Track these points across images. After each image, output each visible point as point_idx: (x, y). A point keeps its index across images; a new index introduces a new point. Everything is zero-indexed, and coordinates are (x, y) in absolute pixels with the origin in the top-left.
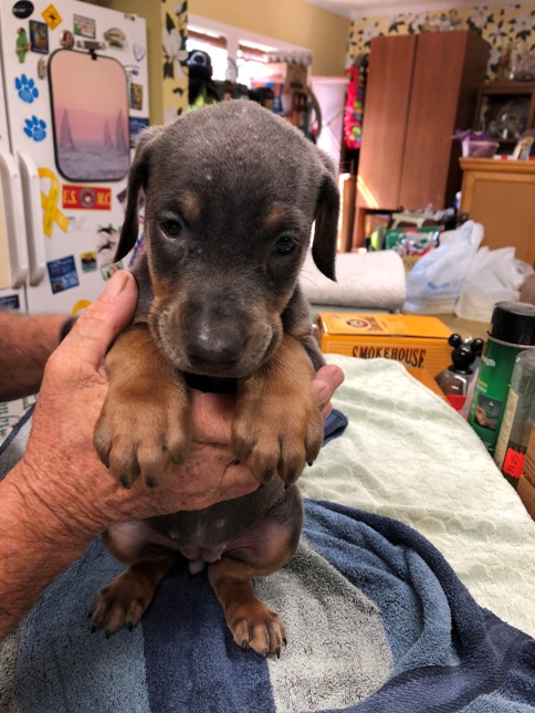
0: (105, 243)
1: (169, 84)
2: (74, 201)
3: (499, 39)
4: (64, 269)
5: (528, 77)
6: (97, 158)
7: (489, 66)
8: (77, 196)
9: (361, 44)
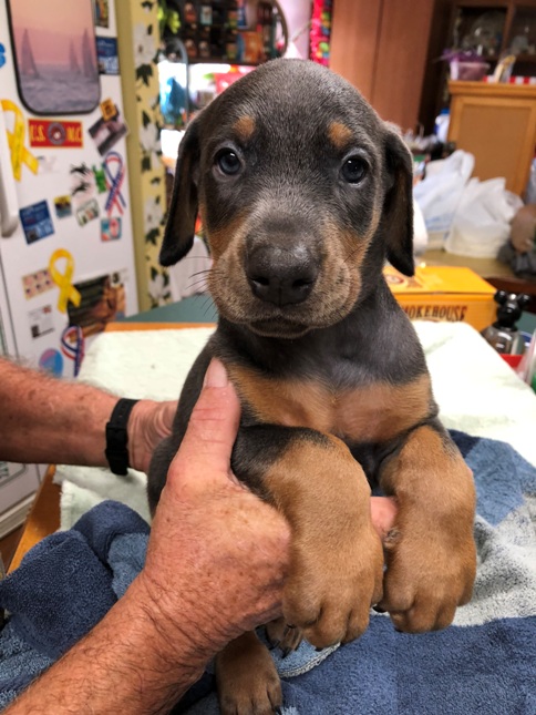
0: (78, 184)
2: (42, 138)
4: (38, 216)
8: (45, 132)
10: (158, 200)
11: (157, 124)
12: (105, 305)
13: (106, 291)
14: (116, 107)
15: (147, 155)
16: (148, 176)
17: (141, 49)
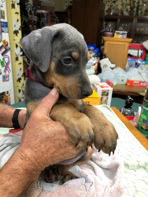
1: (14, 11)
3: (108, 3)
5: (116, 14)
7: (105, 11)
9: (69, 2)
10: (21, 69)
11: (20, 47)
12: (4, 101)
13: (4, 97)
14: (7, 42)
15: (17, 56)
16: (18, 62)
17: (15, 26)
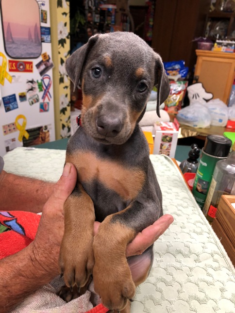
0: (30, 88)
1: (60, 10)
2: (15, 68)
4: (11, 101)
6: (25, 47)
7: (212, 4)
8: (16, 66)
12: (40, 139)
13: (41, 133)
14: (49, 56)
15: (62, 76)
16: (63, 85)
17: (61, 32)
